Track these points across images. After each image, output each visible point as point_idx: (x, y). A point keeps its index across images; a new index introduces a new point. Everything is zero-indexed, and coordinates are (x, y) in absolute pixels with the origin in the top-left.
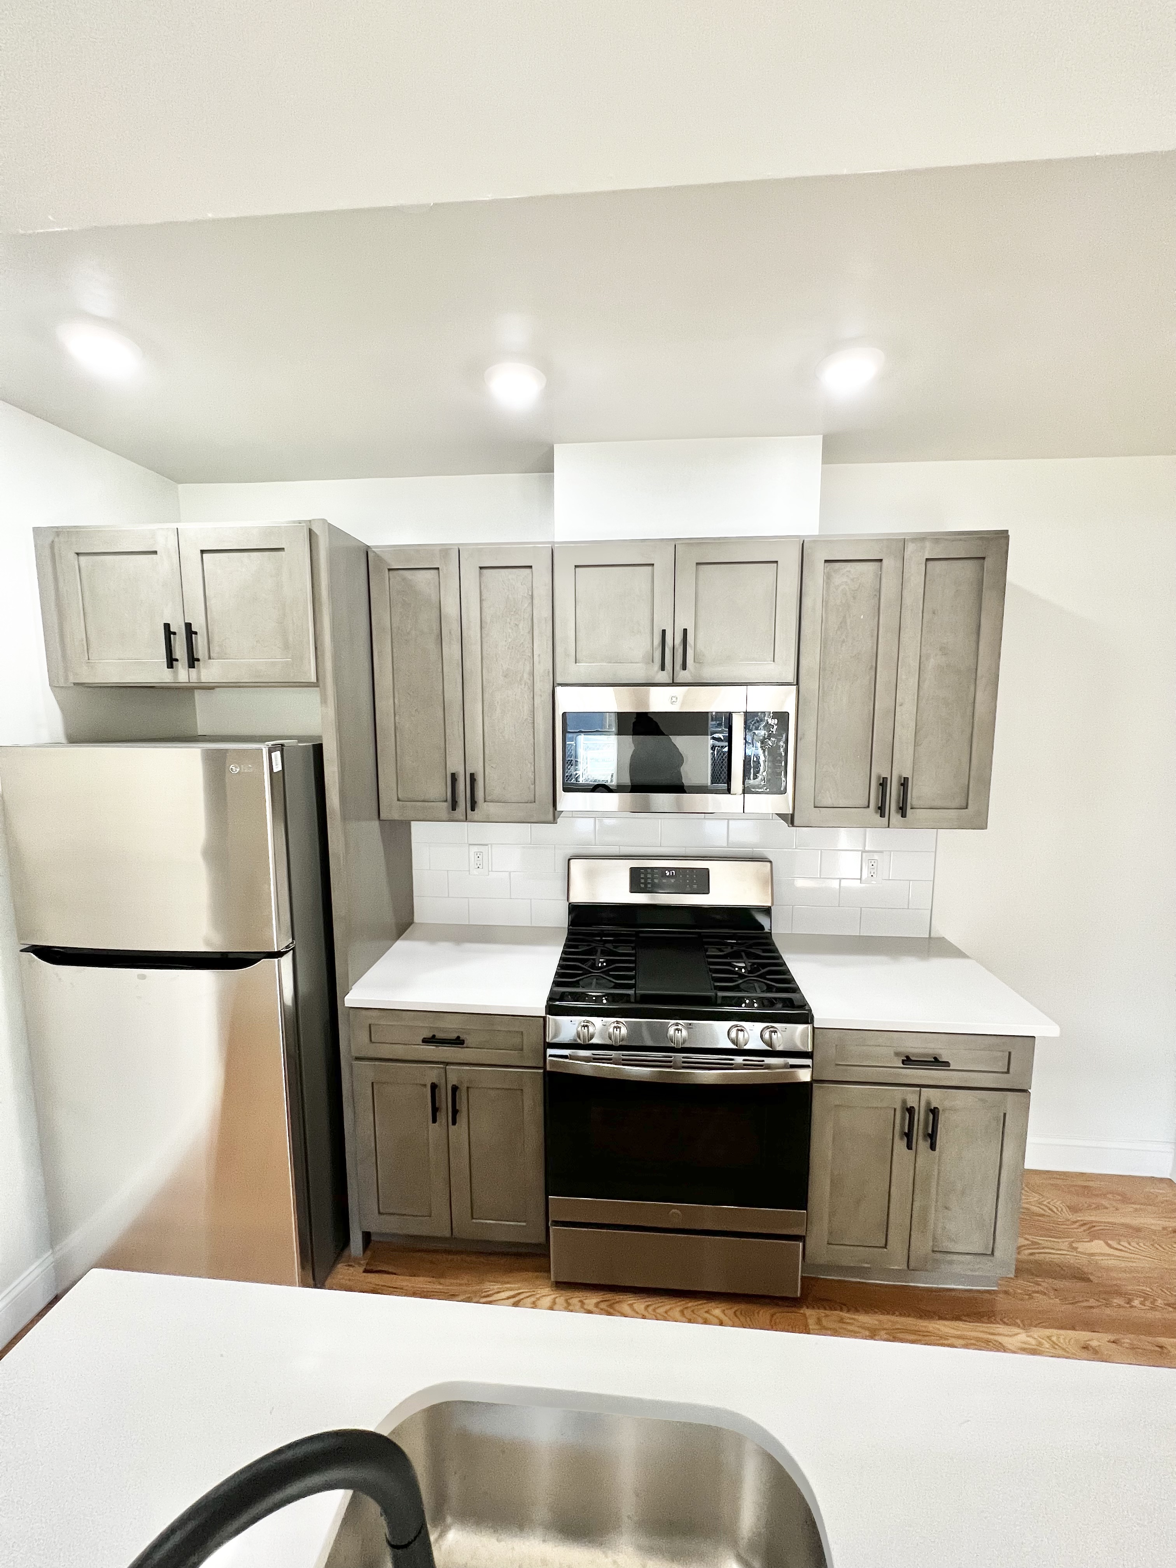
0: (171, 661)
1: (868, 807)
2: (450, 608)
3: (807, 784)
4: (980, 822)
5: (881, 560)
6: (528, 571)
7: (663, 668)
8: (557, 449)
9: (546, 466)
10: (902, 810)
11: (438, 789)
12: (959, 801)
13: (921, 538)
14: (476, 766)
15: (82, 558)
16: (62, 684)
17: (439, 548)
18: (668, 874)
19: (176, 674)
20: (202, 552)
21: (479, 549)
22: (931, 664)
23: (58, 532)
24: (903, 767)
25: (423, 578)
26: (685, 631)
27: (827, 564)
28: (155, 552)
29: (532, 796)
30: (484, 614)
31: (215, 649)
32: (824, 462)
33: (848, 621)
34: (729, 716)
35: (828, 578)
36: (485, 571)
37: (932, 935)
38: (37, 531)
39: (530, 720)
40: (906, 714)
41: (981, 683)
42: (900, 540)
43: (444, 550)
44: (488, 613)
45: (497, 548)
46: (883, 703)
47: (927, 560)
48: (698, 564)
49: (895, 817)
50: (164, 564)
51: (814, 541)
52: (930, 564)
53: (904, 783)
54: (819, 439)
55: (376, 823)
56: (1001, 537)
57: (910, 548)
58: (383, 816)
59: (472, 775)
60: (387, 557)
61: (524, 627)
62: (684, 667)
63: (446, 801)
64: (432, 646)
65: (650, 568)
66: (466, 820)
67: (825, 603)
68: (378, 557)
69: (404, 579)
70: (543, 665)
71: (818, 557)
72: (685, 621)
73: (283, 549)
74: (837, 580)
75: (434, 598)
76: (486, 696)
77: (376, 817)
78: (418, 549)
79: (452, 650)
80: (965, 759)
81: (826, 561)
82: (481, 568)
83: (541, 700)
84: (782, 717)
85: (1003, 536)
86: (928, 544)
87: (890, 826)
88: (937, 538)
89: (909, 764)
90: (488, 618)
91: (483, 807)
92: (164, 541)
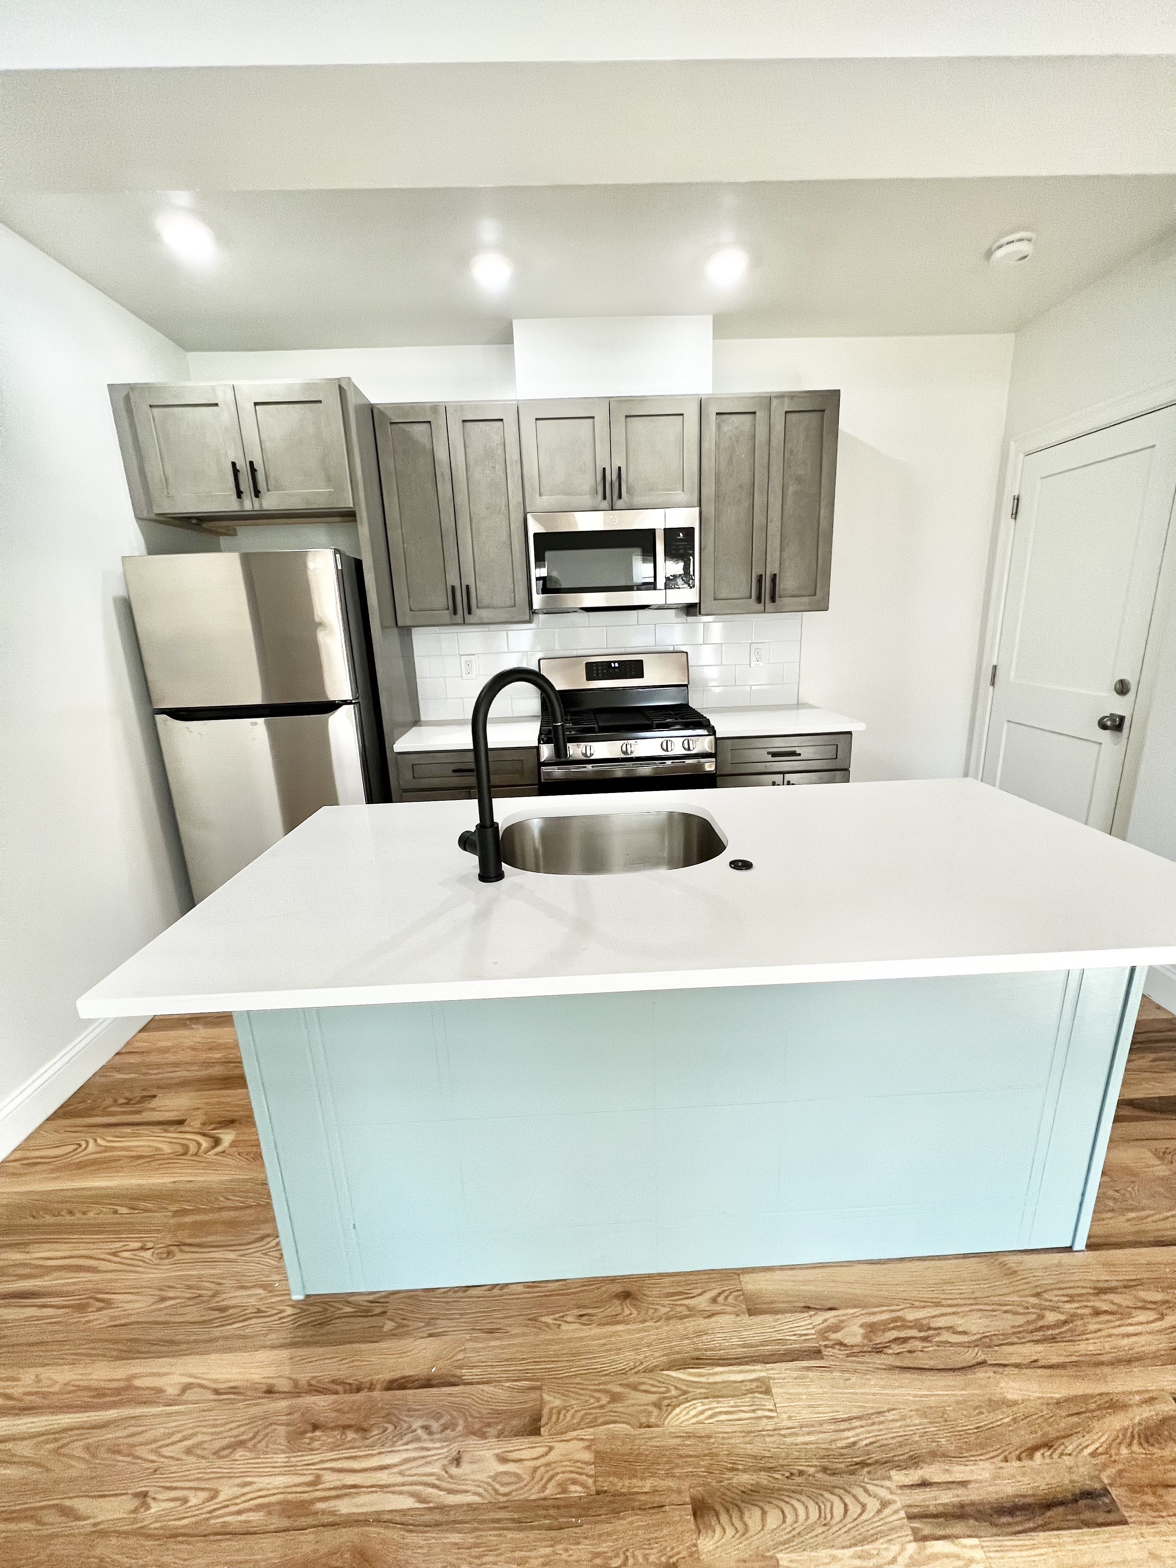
0: (239, 494)
1: (751, 598)
2: (441, 454)
3: (709, 582)
4: (823, 606)
5: (754, 413)
6: (500, 423)
7: (605, 498)
8: (515, 322)
9: (506, 338)
10: (773, 599)
11: (440, 600)
12: (810, 591)
13: (781, 396)
14: (469, 580)
15: (155, 410)
16: (145, 515)
17: (429, 405)
18: (613, 666)
19: (242, 504)
20: (256, 404)
21: (461, 407)
22: (791, 490)
23: (132, 387)
24: (773, 568)
25: (418, 430)
26: (620, 468)
27: (718, 416)
28: (217, 405)
29: (513, 602)
30: (468, 459)
31: (272, 482)
32: (715, 337)
33: (734, 460)
34: (652, 532)
35: (719, 427)
36: (467, 424)
37: (800, 702)
38: (111, 387)
39: (508, 542)
40: (774, 526)
41: (823, 504)
42: (767, 397)
43: (434, 408)
44: (471, 457)
45: (476, 406)
46: (759, 519)
47: (786, 412)
48: (627, 416)
49: (769, 605)
50: (225, 415)
51: (709, 399)
52: (789, 415)
53: (774, 578)
54: (711, 317)
55: (395, 630)
56: (835, 395)
57: (775, 402)
58: (399, 624)
59: (467, 586)
60: (389, 413)
61: (499, 467)
62: (620, 497)
63: (448, 609)
64: (430, 487)
65: (591, 420)
66: (464, 623)
67: (717, 446)
68: (381, 413)
69: (404, 431)
70: (515, 498)
71: (713, 410)
72: (619, 461)
73: (320, 402)
74: (726, 428)
75: (428, 447)
76: (474, 524)
77: (394, 624)
78: (413, 406)
79: (444, 489)
80: (814, 561)
81: (717, 414)
82: (464, 421)
83: (517, 525)
84: (689, 531)
85: (837, 393)
86: (786, 400)
87: (766, 611)
88: (793, 396)
89: (777, 565)
90: (471, 462)
91: (479, 613)
92: (223, 396)
